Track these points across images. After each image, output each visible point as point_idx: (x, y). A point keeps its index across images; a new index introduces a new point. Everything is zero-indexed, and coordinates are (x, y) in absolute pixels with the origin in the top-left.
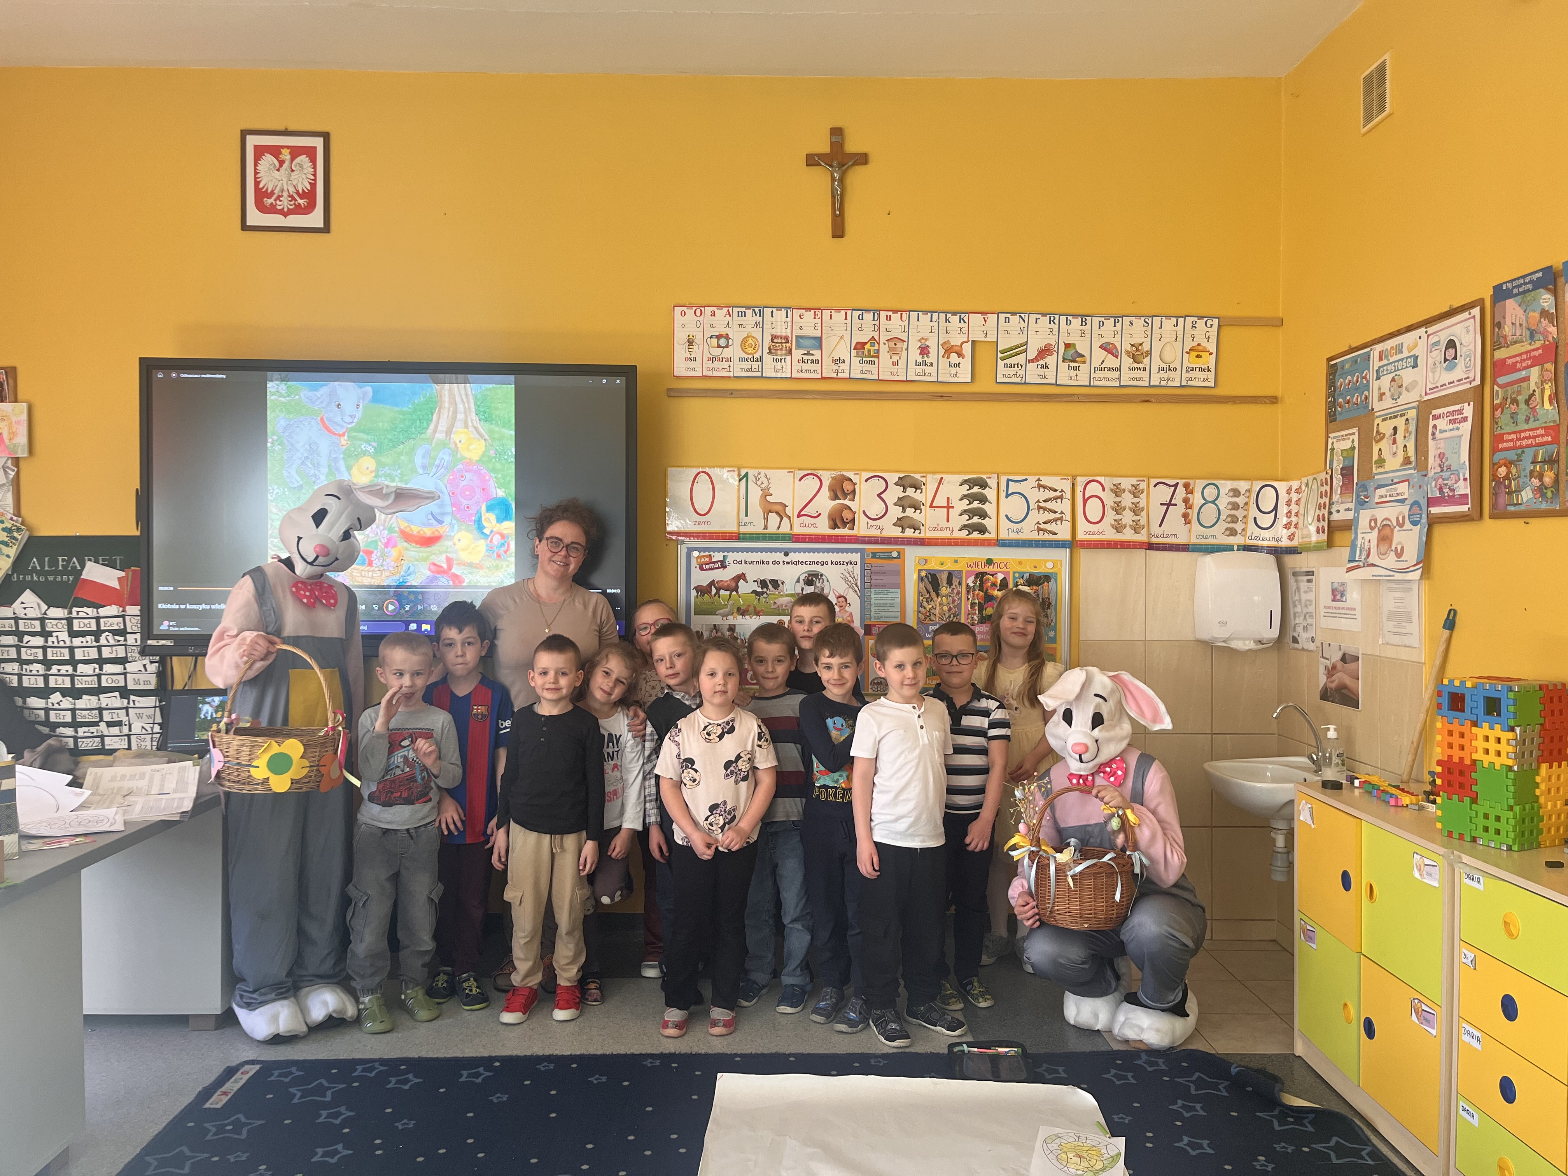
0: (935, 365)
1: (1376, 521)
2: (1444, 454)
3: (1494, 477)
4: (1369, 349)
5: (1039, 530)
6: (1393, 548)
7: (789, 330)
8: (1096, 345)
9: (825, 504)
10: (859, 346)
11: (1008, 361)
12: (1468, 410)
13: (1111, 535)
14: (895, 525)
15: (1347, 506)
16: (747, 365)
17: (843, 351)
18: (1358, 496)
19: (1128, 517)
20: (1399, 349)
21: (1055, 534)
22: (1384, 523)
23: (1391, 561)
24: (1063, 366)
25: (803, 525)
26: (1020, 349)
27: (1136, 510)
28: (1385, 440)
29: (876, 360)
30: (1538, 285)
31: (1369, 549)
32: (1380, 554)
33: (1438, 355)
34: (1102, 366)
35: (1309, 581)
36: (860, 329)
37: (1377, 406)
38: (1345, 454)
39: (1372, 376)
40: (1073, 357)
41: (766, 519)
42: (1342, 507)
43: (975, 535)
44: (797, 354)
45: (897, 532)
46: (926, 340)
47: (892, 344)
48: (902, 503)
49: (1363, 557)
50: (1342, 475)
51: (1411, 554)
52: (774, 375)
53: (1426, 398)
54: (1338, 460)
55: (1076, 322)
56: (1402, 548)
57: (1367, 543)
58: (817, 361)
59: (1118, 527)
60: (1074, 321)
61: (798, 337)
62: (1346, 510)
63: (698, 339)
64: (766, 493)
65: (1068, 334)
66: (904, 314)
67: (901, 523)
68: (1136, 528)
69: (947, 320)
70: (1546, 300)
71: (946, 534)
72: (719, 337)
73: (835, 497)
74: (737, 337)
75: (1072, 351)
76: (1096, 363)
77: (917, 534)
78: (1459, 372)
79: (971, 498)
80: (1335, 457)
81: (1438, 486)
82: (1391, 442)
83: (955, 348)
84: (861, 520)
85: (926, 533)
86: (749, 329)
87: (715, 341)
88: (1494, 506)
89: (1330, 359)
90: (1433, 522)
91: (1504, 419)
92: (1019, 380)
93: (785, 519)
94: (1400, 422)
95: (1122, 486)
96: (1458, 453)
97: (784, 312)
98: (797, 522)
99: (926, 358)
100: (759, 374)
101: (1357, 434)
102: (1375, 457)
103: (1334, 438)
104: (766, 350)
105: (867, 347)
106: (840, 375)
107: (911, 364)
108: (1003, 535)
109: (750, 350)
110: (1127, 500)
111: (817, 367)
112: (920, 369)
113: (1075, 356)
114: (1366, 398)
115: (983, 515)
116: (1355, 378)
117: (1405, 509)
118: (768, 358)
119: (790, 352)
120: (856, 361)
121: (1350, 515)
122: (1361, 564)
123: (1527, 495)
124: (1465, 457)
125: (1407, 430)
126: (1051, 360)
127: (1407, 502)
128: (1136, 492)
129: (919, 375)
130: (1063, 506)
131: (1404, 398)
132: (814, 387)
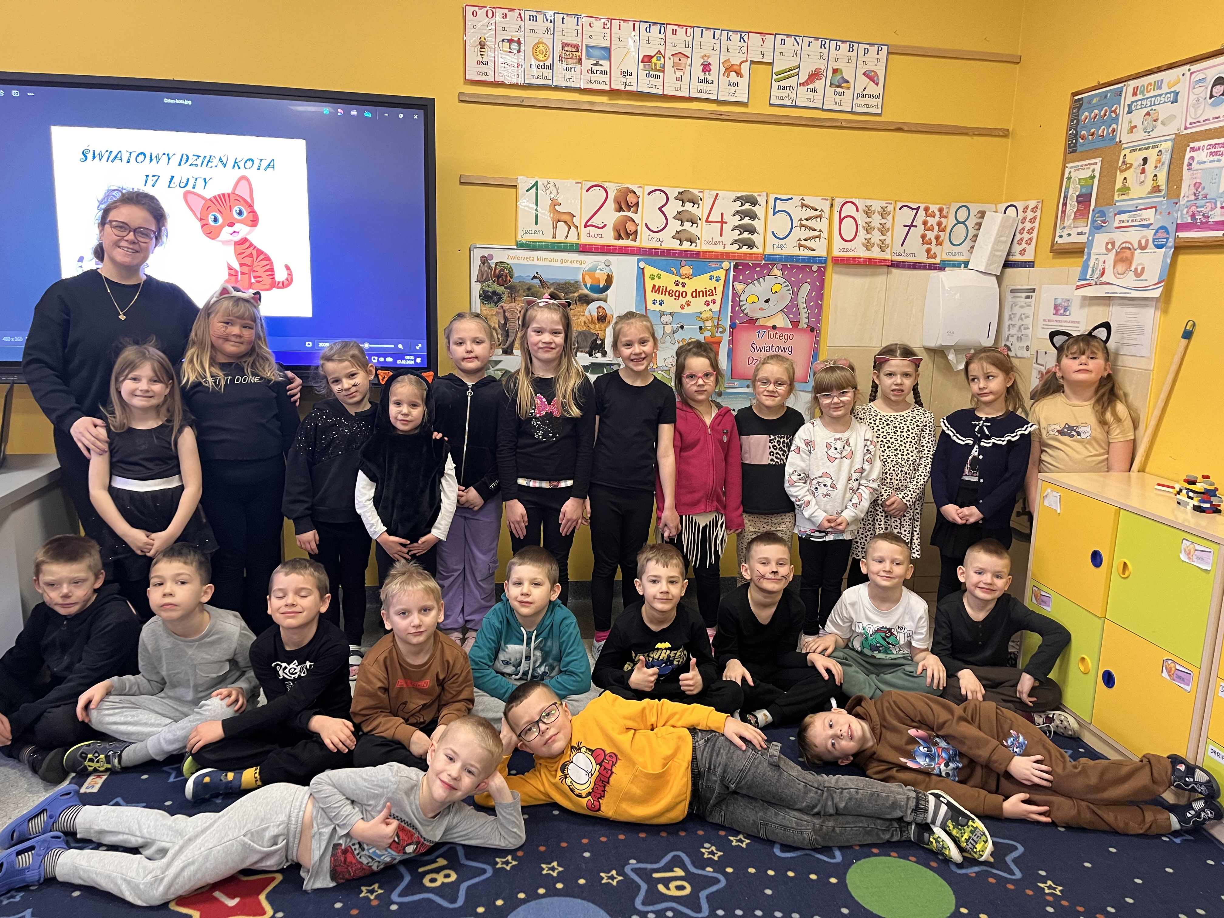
0: (716, 82)
1: (1113, 244)
2: (1200, 183)
4: (1122, 85)
5: (800, 246)
6: (1133, 268)
7: (579, 39)
8: (860, 72)
10: (646, 60)
11: (781, 83)
13: (862, 253)
14: (674, 237)
15: (1080, 230)
16: (540, 72)
17: (632, 63)
18: (1094, 221)
19: (876, 236)
20: (1160, 84)
21: (814, 250)
22: (1124, 245)
23: (1130, 280)
24: (830, 91)
25: (590, 236)
26: (792, 72)
27: (883, 231)
28: (1132, 170)
29: (661, 74)
31: (1104, 269)
32: (1117, 274)
34: (864, 93)
35: (1028, 297)
36: (648, 42)
37: (1125, 138)
38: (1083, 182)
39: (1122, 110)
40: (839, 82)
41: (555, 228)
42: (1074, 232)
44: (587, 63)
45: (674, 245)
46: (709, 57)
47: (677, 60)
48: (680, 217)
49: (1096, 276)
50: (1077, 201)
51: (1153, 274)
52: (564, 84)
53: (1186, 132)
54: (1075, 189)
55: (845, 47)
56: (1143, 269)
57: (1101, 263)
58: (605, 73)
59: (868, 246)
60: (842, 46)
61: (587, 47)
62: (1078, 234)
63: (490, 43)
64: (555, 204)
65: (837, 60)
66: (689, 29)
67: (679, 236)
68: (882, 247)
69: (728, 38)
71: (718, 248)
72: (510, 41)
73: (620, 209)
74: (529, 42)
75: (838, 77)
76: (859, 90)
77: (693, 248)
79: (744, 214)
80: (1072, 185)
81: (1191, 213)
82: (1140, 171)
83: (736, 68)
84: (643, 232)
85: (701, 246)
86: (540, 35)
87: (507, 46)
89: (1074, 94)
90: (1180, 246)
92: (789, 103)
93: (572, 228)
95: (873, 208)
96: (1217, 183)
97: (574, 20)
98: (584, 231)
99: (707, 76)
100: (549, 83)
101: (1099, 164)
102: (1119, 184)
103: (1072, 167)
104: (557, 58)
105: (654, 60)
106: (628, 88)
107: (694, 80)
108: (769, 250)
109: (541, 57)
110: (876, 220)
111: (606, 78)
112: (702, 86)
113: (841, 81)
114: (1114, 130)
115: (753, 231)
116: (1103, 112)
117: (1150, 234)
118: (558, 66)
119: (580, 60)
120: (643, 74)
121: (1083, 238)
122: (1093, 282)
125: (1159, 161)
126: (819, 84)
127: (1151, 227)
128: (884, 214)
129: (700, 92)
130: (822, 225)
131: (1160, 130)
132: (604, 99)
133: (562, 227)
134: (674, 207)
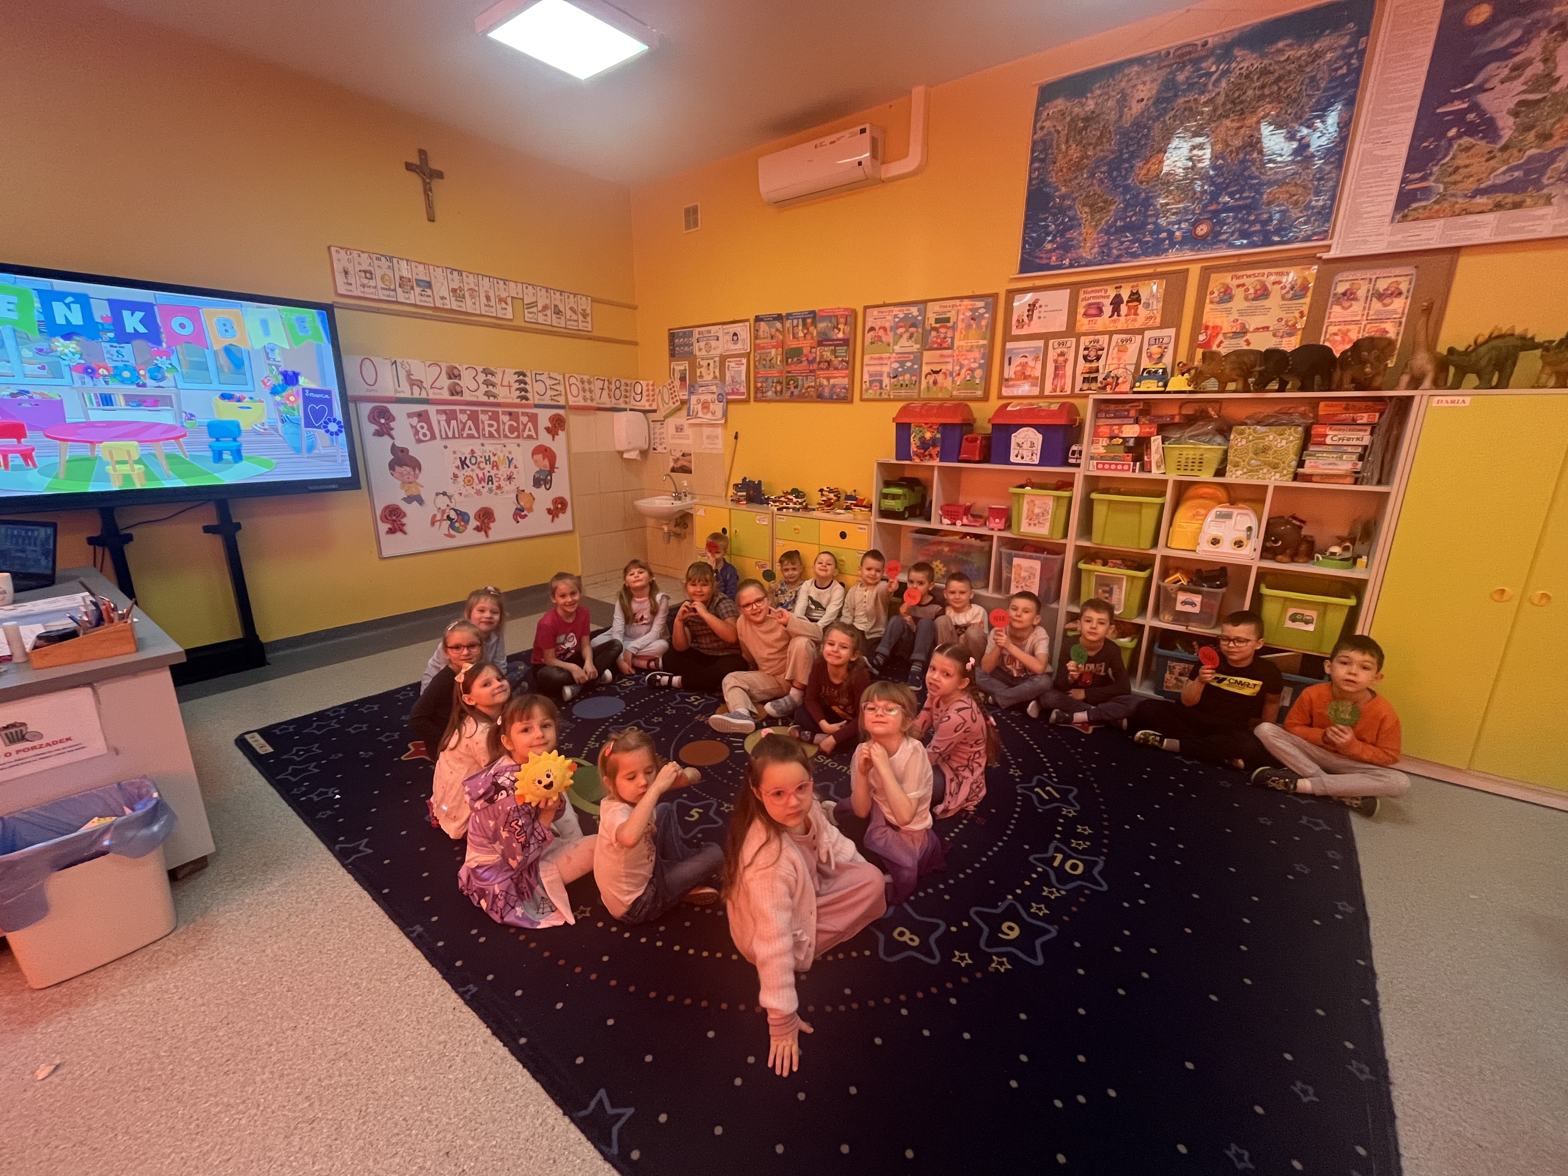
0: (494, 307)
1: (700, 400)
2: (733, 376)
3: (755, 387)
4: (692, 329)
5: (552, 399)
6: (710, 411)
7: (410, 274)
8: (567, 307)
9: (444, 382)
10: (453, 290)
11: (529, 310)
12: (744, 361)
13: (582, 403)
14: (483, 395)
15: (684, 393)
16: (388, 292)
17: (445, 292)
18: (689, 389)
19: (588, 395)
20: (709, 332)
21: (559, 402)
22: (704, 401)
23: (709, 416)
24: (554, 316)
26: (533, 304)
27: (591, 391)
28: (703, 368)
29: (463, 300)
30: (775, 319)
31: (697, 411)
32: (704, 413)
33: (729, 337)
34: (571, 319)
35: (663, 424)
36: (452, 280)
37: (698, 353)
38: (681, 371)
39: (694, 340)
40: (558, 312)
41: (412, 389)
42: (681, 394)
43: (524, 401)
44: (417, 290)
45: (485, 399)
46: (488, 292)
47: (471, 292)
48: (487, 383)
49: (695, 414)
50: (680, 380)
51: (719, 414)
52: (405, 301)
53: (724, 354)
54: (678, 374)
55: (558, 294)
56: (714, 411)
57: (696, 409)
58: (430, 296)
59: (585, 399)
61: (416, 280)
62: (683, 395)
63: (351, 270)
64: (409, 374)
65: (555, 300)
66: (475, 275)
67: (487, 394)
68: (592, 400)
69: (498, 283)
70: (778, 325)
71: (510, 401)
72: (365, 272)
73: (450, 378)
74: (378, 273)
75: (557, 309)
76: (568, 317)
77: (496, 400)
78: (739, 346)
79: (520, 382)
80: (675, 373)
81: (731, 388)
82: (706, 369)
83: (504, 300)
84: (466, 392)
85: (500, 400)
86: (384, 270)
87: (363, 274)
88: (755, 397)
89: (670, 330)
90: (729, 402)
91: (760, 366)
92: (534, 321)
93: (423, 390)
94: (711, 362)
95: (584, 380)
96: (740, 376)
97: (405, 262)
98: (431, 391)
99: (489, 303)
100: (395, 299)
101: (687, 364)
102: (698, 374)
103: (674, 364)
104: (397, 285)
105: (458, 291)
106: (444, 306)
107: (482, 305)
108: (537, 402)
109: (387, 283)
110: (587, 386)
111: (431, 299)
112: (487, 308)
114: (692, 349)
115: (526, 391)
116: (685, 341)
117: (715, 396)
118: (399, 290)
119: (412, 288)
120: (453, 299)
121: (686, 397)
122: (693, 417)
123: (770, 393)
124: (744, 377)
125: (714, 365)
126: (548, 312)
127: (715, 393)
128: (589, 382)
129: (487, 311)
130: (560, 388)
131: (713, 352)
132: (430, 312)
133: (416, 389)
134: (481, 377)
